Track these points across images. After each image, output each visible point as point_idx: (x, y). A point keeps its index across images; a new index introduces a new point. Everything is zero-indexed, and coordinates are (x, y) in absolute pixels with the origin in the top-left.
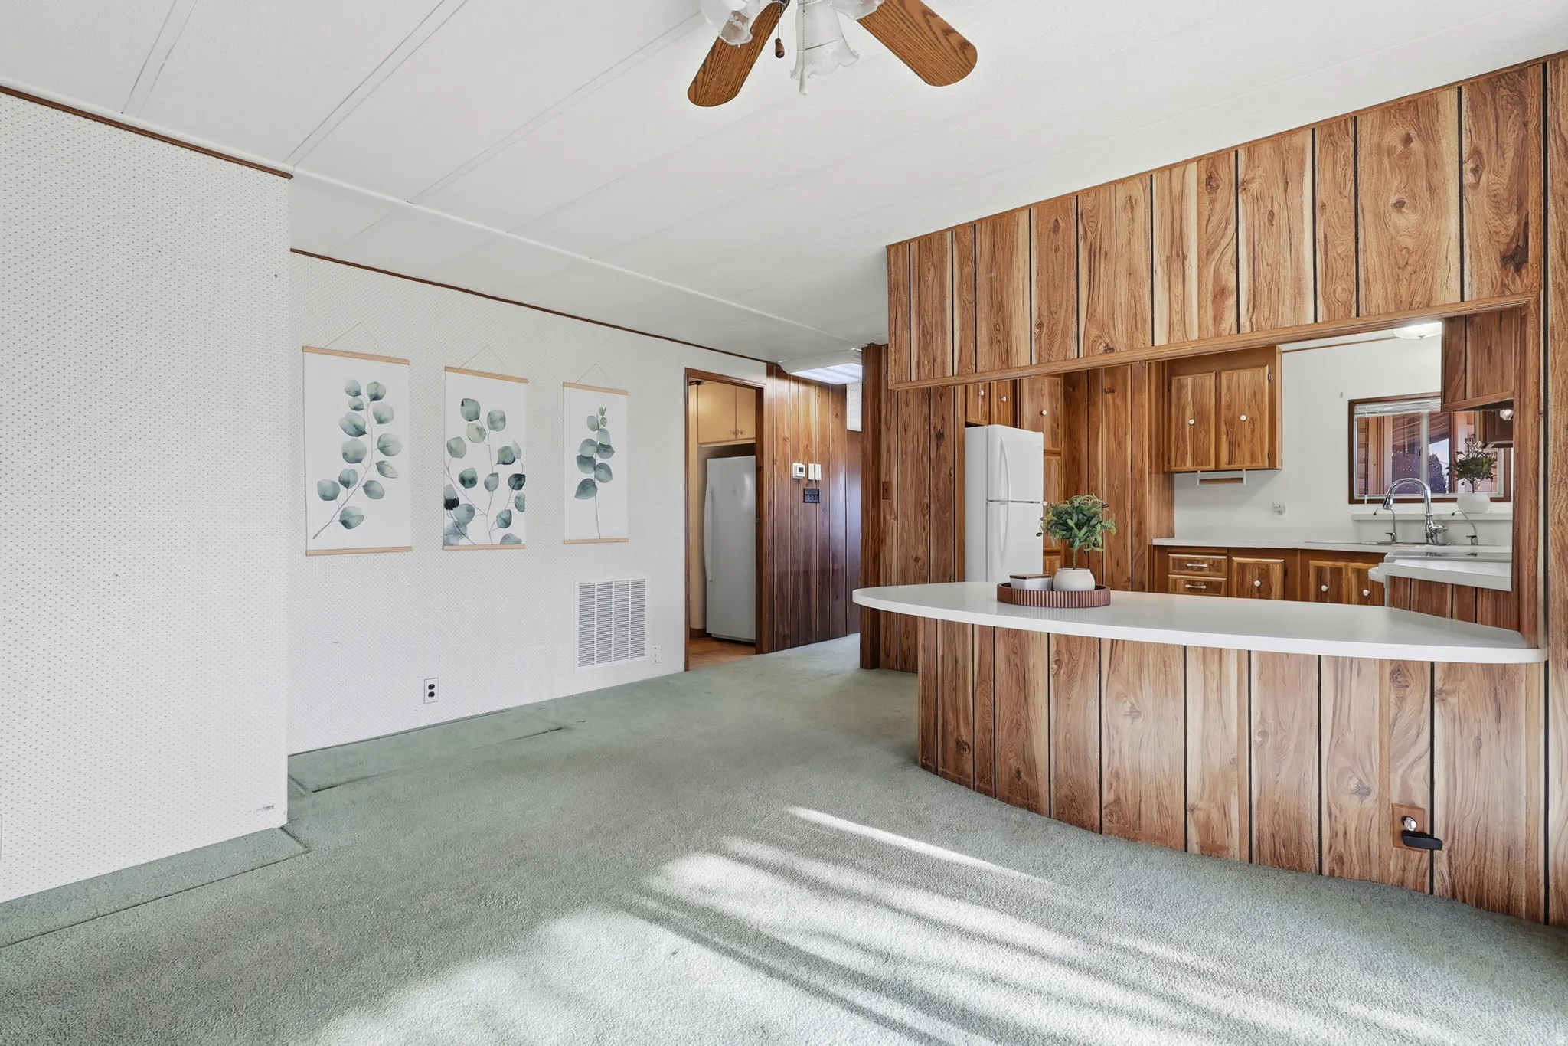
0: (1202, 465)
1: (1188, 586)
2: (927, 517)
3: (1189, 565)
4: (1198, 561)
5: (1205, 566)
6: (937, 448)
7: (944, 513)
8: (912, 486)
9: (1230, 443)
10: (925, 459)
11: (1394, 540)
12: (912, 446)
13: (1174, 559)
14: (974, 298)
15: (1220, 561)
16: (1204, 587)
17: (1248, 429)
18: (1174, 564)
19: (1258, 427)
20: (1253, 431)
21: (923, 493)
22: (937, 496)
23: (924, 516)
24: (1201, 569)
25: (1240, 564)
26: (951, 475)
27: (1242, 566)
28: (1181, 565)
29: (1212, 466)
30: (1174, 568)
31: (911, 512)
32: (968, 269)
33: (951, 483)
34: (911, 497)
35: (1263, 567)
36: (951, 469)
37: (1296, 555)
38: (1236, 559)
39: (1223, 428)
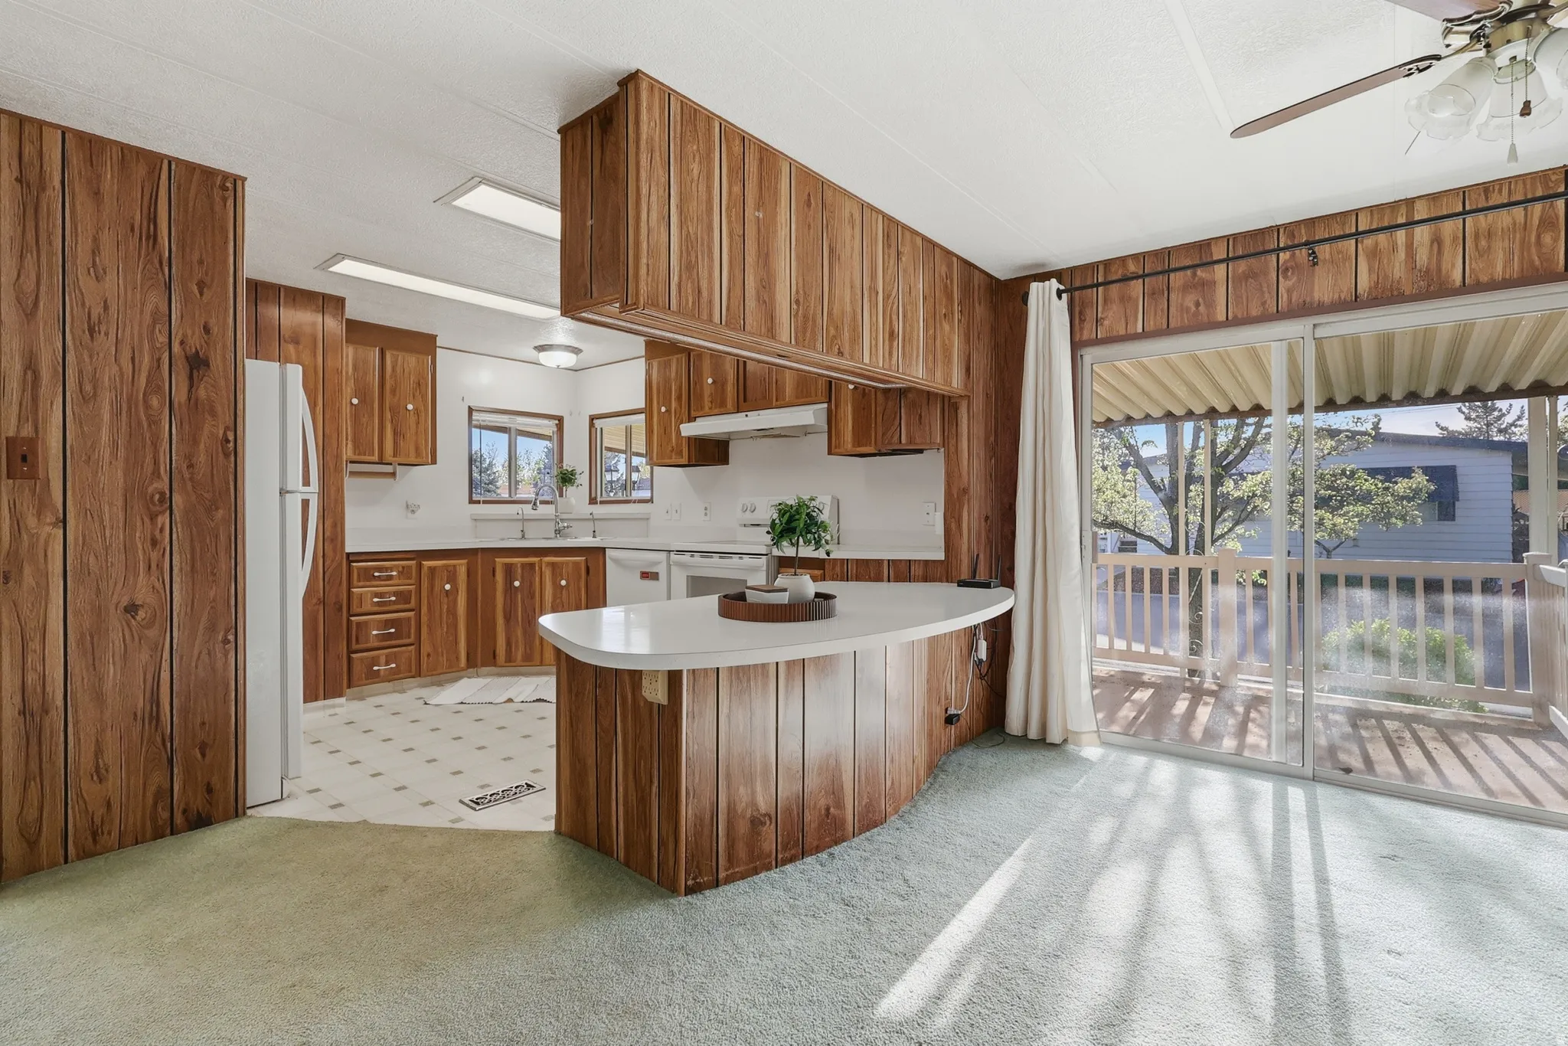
0: (365, 455)
1: (376, 600)
2: (164, 519)
3: (376, 574)
4: (386, 569)
5: (394, 573)
6: (191, 386)
7: (210, 510)
8: (114, 455)
9: (395, 433)
10: (155, 402)
11: (523, 537)
12: (115, 368)
13: (359, 569)
14: (742, 232)
15: (410, 567)
16: (393, 598)
17: (412, 420)
18: (359, 575)
19: (422, 419)
20: (418, 423)
21: (149, 468)
22: (191, 479)
23: (153, 518)
24: (390, 578)
25: (430, 568)
26: (228, 441)
27: (432, 570)
28: (367, 576)
29: (376, 458)
30: (359, 580)
31: (112, 511)
32: (737, 189)
33: (226, 455)
34: (113, 477)
35: (452, 568)
36: (227, 429)
37: (477, 554)
38: (425, 563)
39: (388, 415)
